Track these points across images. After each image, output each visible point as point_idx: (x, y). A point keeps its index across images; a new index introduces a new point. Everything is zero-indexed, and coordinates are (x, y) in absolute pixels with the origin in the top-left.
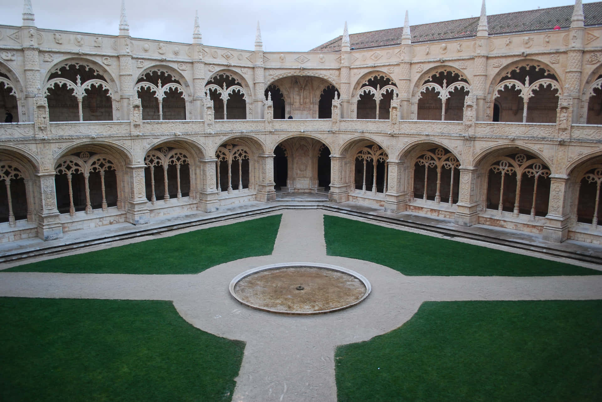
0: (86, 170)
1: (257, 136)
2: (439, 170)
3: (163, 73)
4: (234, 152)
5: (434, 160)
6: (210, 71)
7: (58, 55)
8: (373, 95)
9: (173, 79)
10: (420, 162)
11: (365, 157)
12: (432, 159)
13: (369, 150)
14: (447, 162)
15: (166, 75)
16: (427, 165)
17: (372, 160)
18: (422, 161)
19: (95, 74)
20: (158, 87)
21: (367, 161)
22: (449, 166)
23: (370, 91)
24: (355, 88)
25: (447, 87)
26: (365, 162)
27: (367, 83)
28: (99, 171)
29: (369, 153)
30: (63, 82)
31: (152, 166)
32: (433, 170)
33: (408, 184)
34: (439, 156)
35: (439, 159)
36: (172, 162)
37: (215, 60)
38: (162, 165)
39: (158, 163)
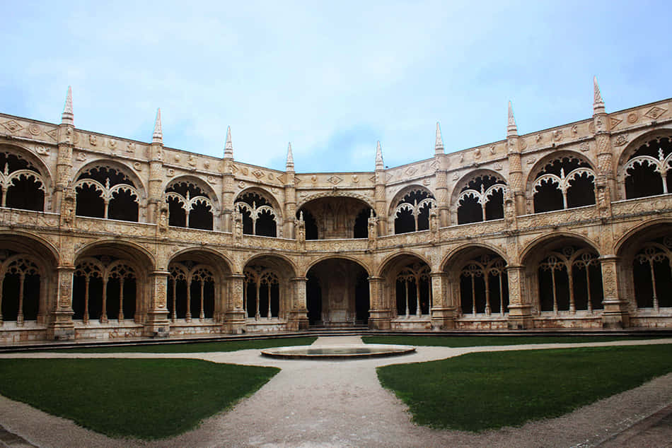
0: (106, 276)
1: (288, 257)
2: (486, 278)
3: (191, 185)
4: (262, 275)
5: (480, 268)
6: (239, 187)
7: (89, 156)
8: (411, 210)
9: (202, 192)
10: (465, 273)
11: (406, 278)
12: (478, 268)
13: (410, 270)
14: (494, 268)
15: (195, 187)
16: (473, 275)
17: (414, 280)
18: (467, 271)
19: (125, 179)
20: (186, 198)
21: (409, 282)
22: (497, 272)
23: (407, 208)
24: (392, 207)
25: (485, 192)
26: (406, 284)
27: (404, 200)
28: (119, 278)
29: (411, 273)
30: (92, 183)
31: (175, 279)
32: (480, 280)
33: (455, 298)
34: (485, 264)
35: (485, 266)
36: (197, 277)
37: (245, 176)
38: (185, 280)
39: (181, 276)
